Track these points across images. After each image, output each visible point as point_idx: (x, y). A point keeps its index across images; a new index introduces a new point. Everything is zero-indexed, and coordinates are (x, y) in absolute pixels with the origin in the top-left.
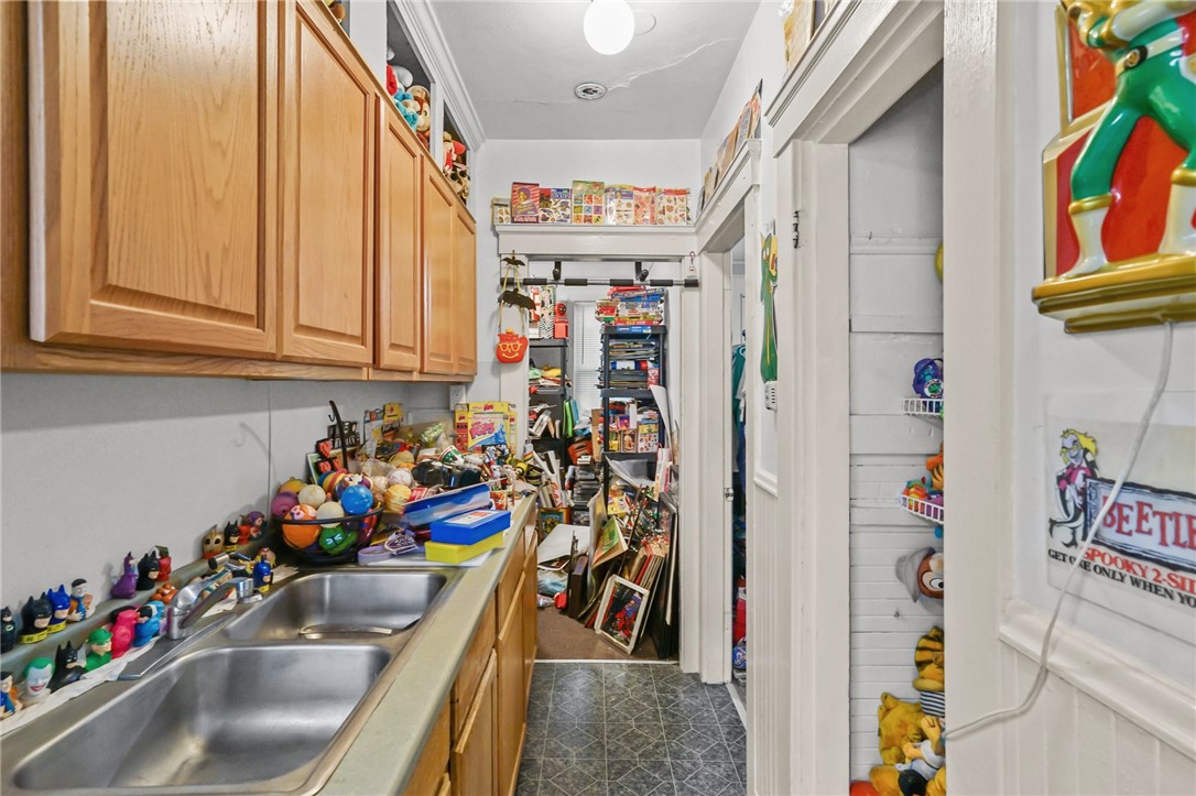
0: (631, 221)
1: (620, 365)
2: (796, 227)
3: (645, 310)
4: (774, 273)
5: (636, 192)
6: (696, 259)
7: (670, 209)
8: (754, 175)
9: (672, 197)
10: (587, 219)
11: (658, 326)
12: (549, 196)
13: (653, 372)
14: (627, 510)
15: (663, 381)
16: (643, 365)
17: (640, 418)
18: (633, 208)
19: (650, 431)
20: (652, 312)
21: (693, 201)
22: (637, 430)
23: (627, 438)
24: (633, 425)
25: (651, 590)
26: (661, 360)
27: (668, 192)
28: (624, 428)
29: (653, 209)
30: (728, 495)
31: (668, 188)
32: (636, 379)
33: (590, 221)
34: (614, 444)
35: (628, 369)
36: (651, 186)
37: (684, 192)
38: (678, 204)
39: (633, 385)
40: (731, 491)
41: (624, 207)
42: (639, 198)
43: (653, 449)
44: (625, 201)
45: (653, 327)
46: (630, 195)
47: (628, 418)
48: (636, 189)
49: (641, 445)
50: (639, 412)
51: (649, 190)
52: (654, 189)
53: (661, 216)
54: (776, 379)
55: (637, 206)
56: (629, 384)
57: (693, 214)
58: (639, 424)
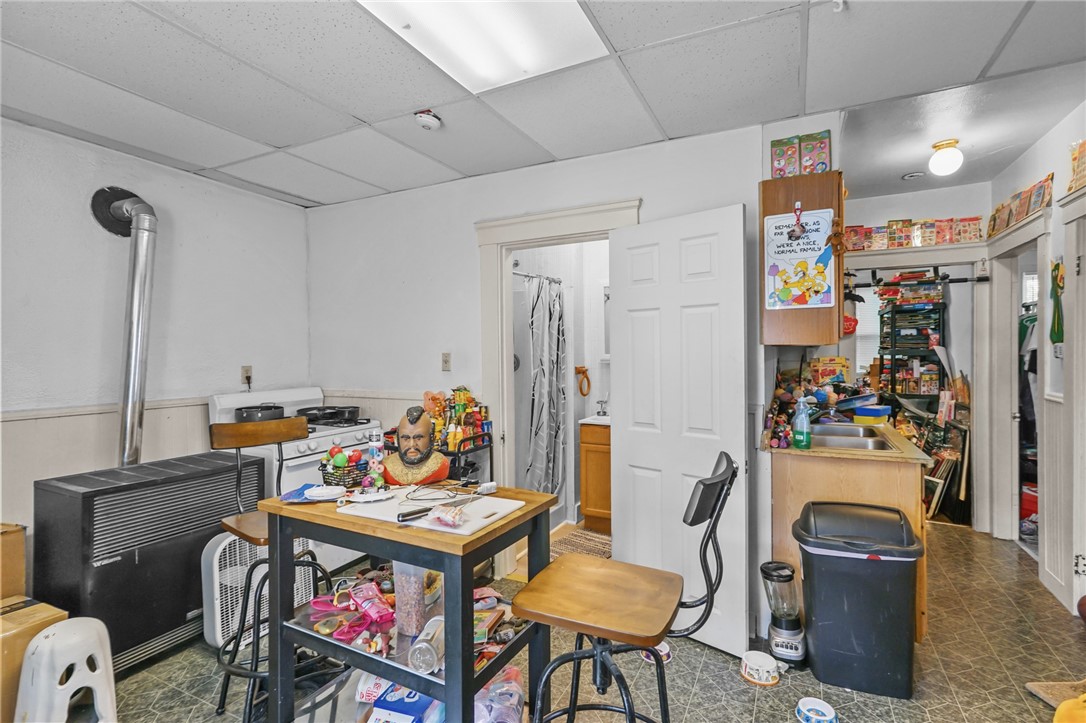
0: (933, 242)
1: (904, 332)
2: (1078, 265)
3: (927, 292)
4: (1061, 285)
5: (937, 224)
6: (987, 264)
7: (965, 232)
8: (1046, 227)
9: (967, 223)
10: (901, 245)
11: (938, 303)
12: (870, 233)
13: (934, 337)
14: (915, 433)
15: (943, 342)
16: (924, 332)
17: (923, 369)
18: (935, 234)
19: (931, 379)
20: (933, 293)
21: (984, 225)
22: (921, 378)
23: (912, 384)
24: (916, 375)
25: (946, 480)
26: (942, 327)
27: (962, 220)
28: (909, 376)
29: (951, 233)
30: (1015, 418)
31: (962, 217)
32: (919, 341)
33: (902, 245)
34: (899, 388)
35: (911, 335)
36: (949, 218)
37: (976, 219)
38: (972, 227)
39: (915, 346)
40: (1018, 415)
41: (928, 234)
42: (939, 227)
43: (936, 392)
44: (929, 230)
45: (934, 304)
46: (932, 225)
47: (912, 369)
48: (937, 221)
49: (923, 389)
50: (922, 366)
51: (948, 221)
52: (952, 220)
53: (958, 237)
54: (1062, 342)
55: (938, 232)
56: (911, 346)
57: (985, 233)
58: (922, 374)
